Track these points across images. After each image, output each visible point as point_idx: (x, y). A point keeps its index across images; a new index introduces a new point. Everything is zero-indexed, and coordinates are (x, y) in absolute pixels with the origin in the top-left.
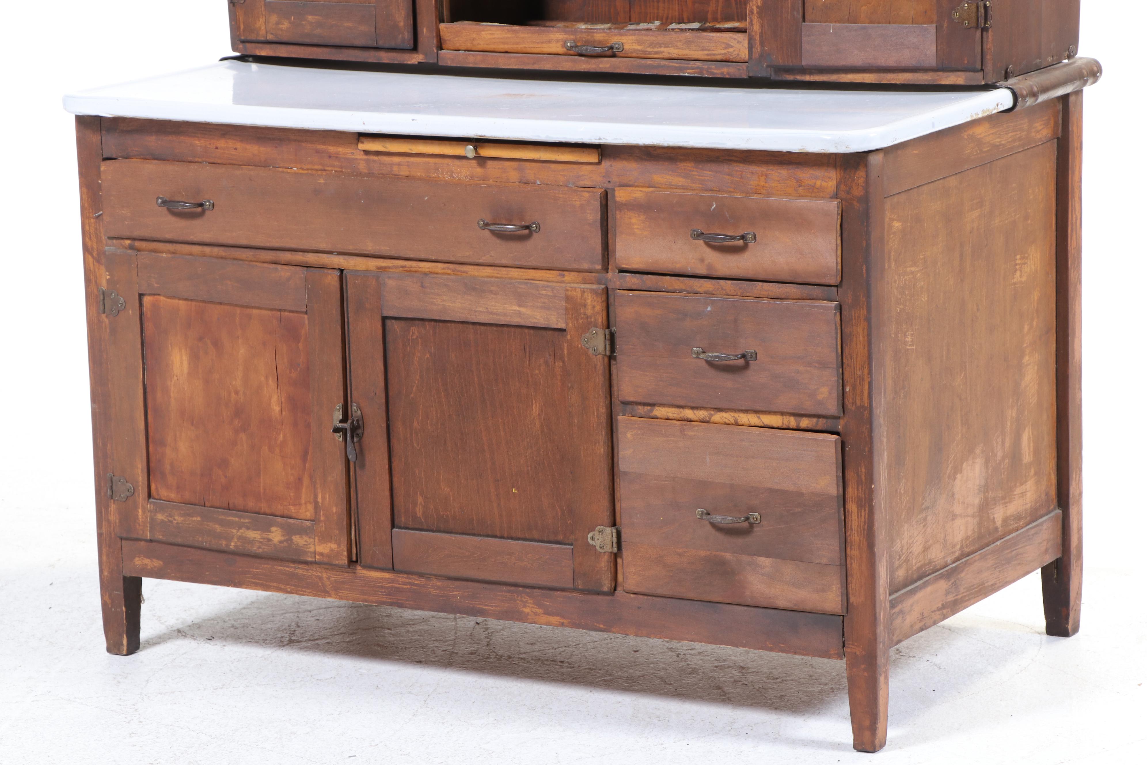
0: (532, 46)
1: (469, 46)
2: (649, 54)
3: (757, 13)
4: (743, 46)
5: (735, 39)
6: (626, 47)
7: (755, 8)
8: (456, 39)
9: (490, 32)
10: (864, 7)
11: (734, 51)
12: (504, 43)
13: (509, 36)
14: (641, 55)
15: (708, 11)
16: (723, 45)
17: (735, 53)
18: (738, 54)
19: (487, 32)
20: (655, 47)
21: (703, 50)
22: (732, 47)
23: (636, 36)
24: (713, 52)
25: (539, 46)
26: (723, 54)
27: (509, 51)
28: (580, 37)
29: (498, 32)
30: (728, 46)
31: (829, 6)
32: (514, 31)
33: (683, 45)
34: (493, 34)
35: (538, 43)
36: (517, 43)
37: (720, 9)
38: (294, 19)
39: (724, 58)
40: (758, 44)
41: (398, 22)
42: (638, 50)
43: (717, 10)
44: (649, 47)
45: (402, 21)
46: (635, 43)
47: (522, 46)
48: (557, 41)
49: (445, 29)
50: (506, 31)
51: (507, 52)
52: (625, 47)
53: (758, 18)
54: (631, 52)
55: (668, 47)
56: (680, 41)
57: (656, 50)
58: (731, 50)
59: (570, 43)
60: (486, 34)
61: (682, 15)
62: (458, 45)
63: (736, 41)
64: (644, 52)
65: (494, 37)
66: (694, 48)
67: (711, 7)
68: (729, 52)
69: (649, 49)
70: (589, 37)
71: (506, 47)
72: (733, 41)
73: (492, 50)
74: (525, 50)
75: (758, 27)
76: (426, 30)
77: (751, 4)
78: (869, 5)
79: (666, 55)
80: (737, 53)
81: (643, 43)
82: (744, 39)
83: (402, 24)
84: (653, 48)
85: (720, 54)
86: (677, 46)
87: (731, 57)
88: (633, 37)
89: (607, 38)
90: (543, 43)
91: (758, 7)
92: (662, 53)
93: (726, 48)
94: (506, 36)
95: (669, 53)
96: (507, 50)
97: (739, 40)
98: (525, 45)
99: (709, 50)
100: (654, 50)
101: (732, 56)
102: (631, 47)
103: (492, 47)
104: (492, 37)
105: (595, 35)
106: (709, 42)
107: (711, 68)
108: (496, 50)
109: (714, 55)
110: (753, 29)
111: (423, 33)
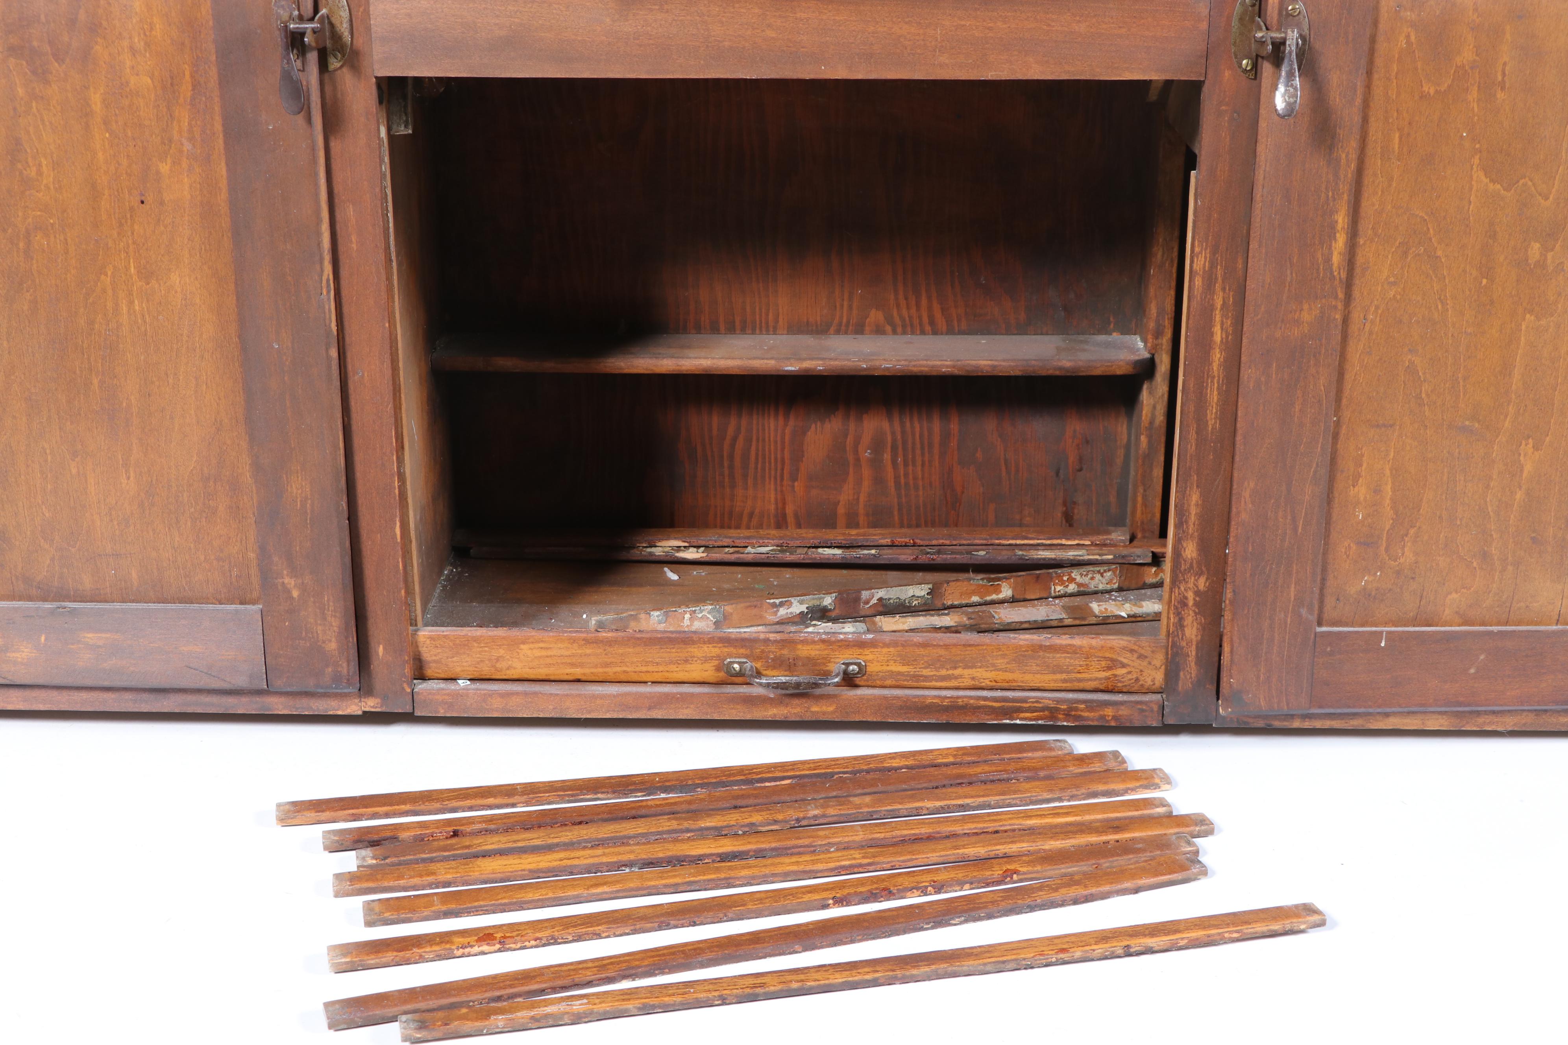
0: (644, 669)
1: (486, 670)
2: (923, 681)
3: (1196, 604)
4: (1150, 663)
5: (1132, 651)
6: (872, 668)
7: (1190, 595)
8: (455, 659)
9: (541, 645)
10: (1454, 596)
11: (1129, 673)
12: (573, 665)
13: (588, 651)
14: (906, 683)
15: (839, 502)
16: (1103, 664)
17: (1130, 676)
18: (1137, 680)
19: (532, 646)
20: (942, 667)
21: (1054, 673)
22: (1124, 666)
23: (899, 649)
24: (1079, 676)
25: (661, 669)
26: (1100, 679)
27: (583, 678)
28: (763, 652)
29: (559, 645)
30: (1113, 664)
31: (1373, 593)
32: (602, 641)
33: (1008, 663)
34: (547, 649)
35: (657, 664)
36: (607, 665)
37: (862, 498)
38: (46, 639)
39: (1102, 687)
40: (1193, 664)
41: (324, 642)
42: (899, 673)
43: (858, 499)
44: (925, 668)
45: (333, 639)
46: (895, 661)
47: (618, 669)
48: (706, 660)
49: (428, 642)
50: (583, 642)
51: (578, 681)
52: (868, 669)
53: (1196, 614)
54: (883, 679)
55: (973, 667)
56: (1004, 656)
57: (943, 672)
58: (1121, 671)
59: (739, 663)
60: (531, 649)
61: (784, 508)
62: (458, 669)
63: (1136, 655)
64: (916, 677)
65: (549, 653)
66: (1035, 668)
67: (845, 495)
68: (1115, 676)
69: (926, 672)
70: (785, 652)
71: (578, 672)
72: (1129, 655)
73: (544, 677)
74: (623, 677)
75: (1194, 631)
76: (384, 649)
77: (1182, 589)
78: (1465, 591)
79: (969, 683)
80: (1134, 676)
81: (915, 660)
82: (1153, 652)
83: (332, 646)
84: (937, 669)
85: (1096, 679)
86: (993, 665)
87: (1120, 685)
88: (892, 649)
89: (826, 652)
90: (671, 663)
91: (1197, 593)
92: (956, 678)
93: (1109, 668)
94: (580, 652)
95: (973, 679)
96: (579, 677)
97: (1143, 652)
98: (625, 669)
99: (1068, 672)
100: (938, 674)
101: (1121, 682)
102: (885, 668)
103: (542, 673)
104: (544, 653)
105: (800, 646)
106: (1071, 658)
107: (1076, 709)
108: (552, 678)
109: (1080, 680)
110: (1183, 635)
111: (378, 655)
